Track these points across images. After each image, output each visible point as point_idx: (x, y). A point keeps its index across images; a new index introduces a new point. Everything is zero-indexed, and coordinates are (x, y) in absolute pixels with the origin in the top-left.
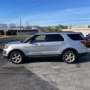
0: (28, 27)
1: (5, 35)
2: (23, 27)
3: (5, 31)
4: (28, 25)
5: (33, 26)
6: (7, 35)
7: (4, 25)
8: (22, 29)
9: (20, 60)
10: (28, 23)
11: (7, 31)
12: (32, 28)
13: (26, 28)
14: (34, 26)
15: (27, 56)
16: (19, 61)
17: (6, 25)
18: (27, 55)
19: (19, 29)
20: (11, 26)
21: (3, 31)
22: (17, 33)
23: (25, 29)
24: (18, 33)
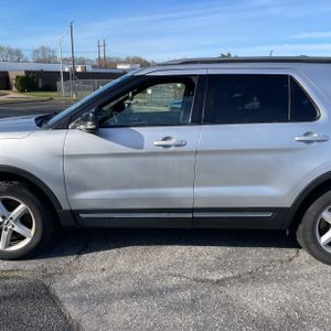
0: (103, 62)
1: (14, 89)
2: (82, 62)
3: (12, 76)
4: (102, 56)
5: (123, 58)
6: (22, 91)
7: (10, 52)
8: (79, 69)
9: (30, 235)
10: (102, 45)
11: (22, 74)
12: (119, 67)
13: (94, 67)
14: (128, 59)
15: (74, 214)
16: (23, 238)
17: (18, 53)
18: (75, 207)
19: (67, 70)
20: (40, 56)
21: (7, 73)
22: (58, 83)
23: (89, 69)
24: (61, 84)
